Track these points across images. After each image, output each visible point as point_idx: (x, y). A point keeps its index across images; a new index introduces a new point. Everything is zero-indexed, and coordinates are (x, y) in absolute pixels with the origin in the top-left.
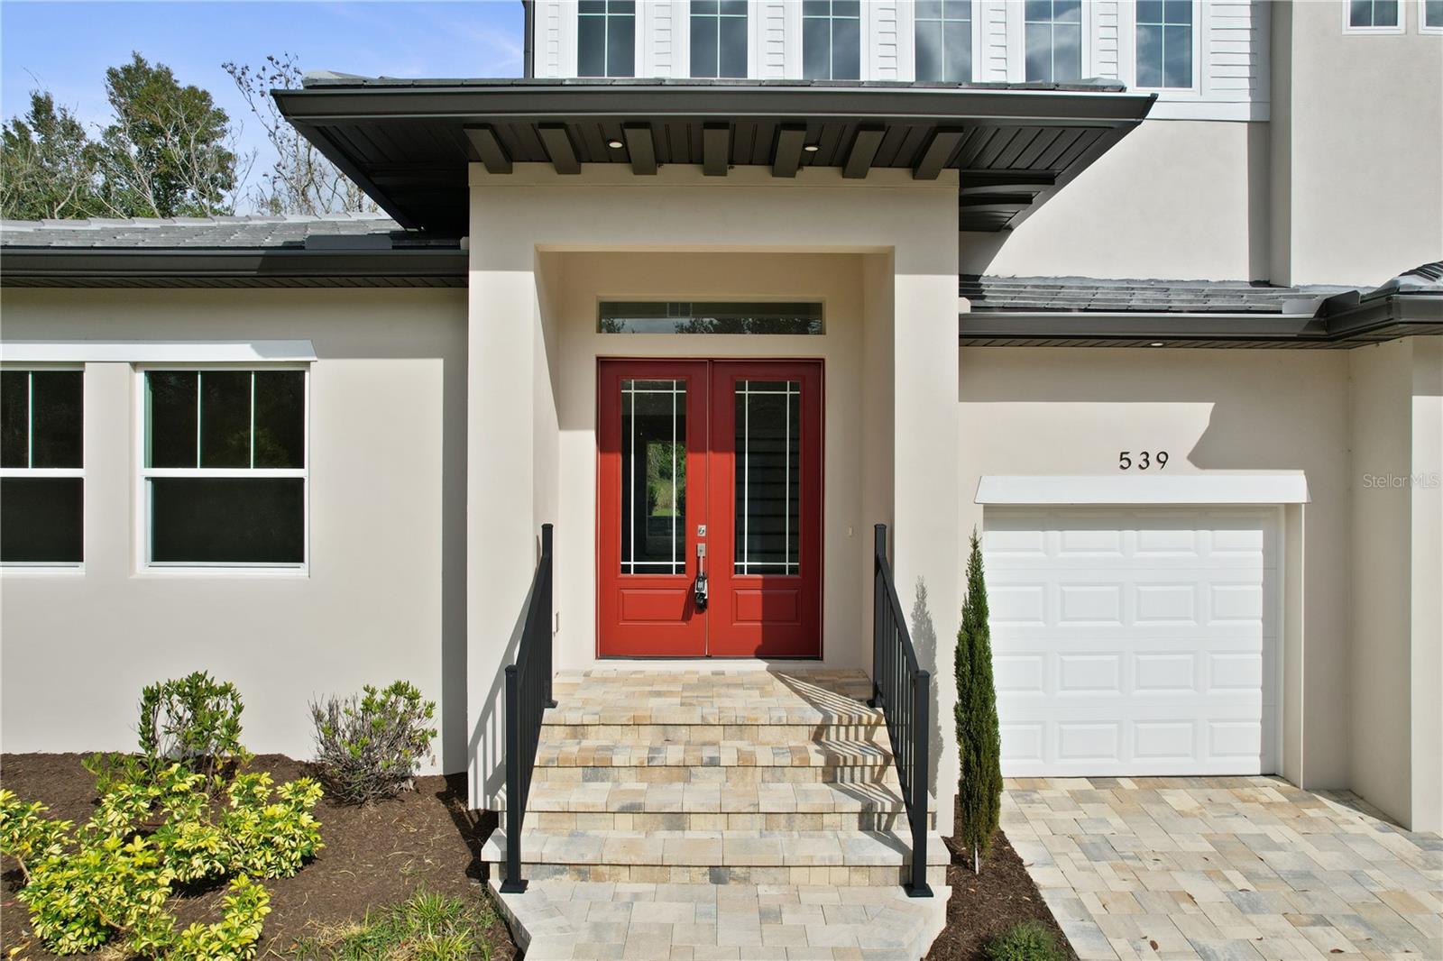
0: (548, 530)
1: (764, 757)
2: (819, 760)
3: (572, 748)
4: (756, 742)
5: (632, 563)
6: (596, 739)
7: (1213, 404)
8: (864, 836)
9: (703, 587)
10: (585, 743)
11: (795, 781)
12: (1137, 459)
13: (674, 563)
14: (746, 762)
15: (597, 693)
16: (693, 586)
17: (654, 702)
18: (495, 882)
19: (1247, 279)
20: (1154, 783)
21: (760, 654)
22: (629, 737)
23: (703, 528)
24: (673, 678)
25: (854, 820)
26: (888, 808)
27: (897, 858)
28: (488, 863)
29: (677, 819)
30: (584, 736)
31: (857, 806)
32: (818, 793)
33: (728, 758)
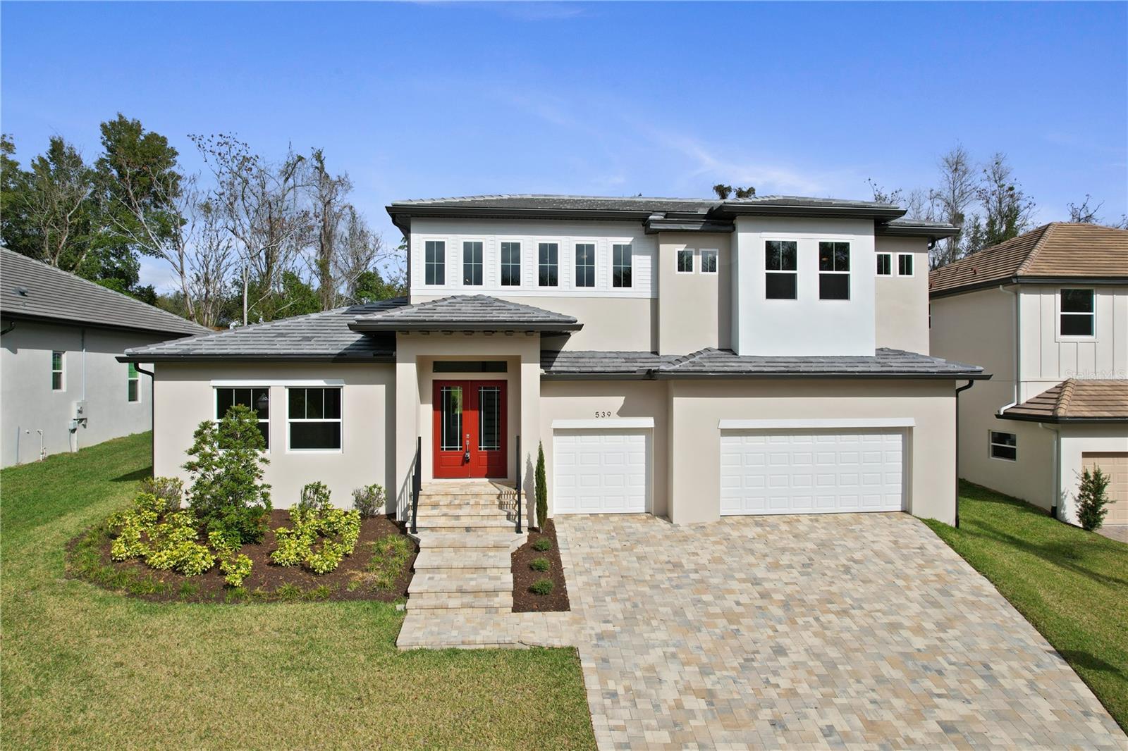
0: (420, 438)
1: (482, 502)
2: (497, 503)
3: (428, 501)
4: (481, 499)
5: (445, 447)
6: (435, 499)
7: (624, 397)
8: (508, 521)
9: (468, 455)
10: (432, 500)
11: (491, 508)
12: (601, 414)
13: (459, 447)
14: (477, 504)
15: (434, 487)
16: (465, 454)
17: (451, 489)
18: (409, 532)
19: (650, 351)
20: (607, 515)
21: (486, 477)
22: (445, 498)
23: (468, 435)
24: (458, 484)
25: (505, 517)
26: (514, 514)
27: (514, 525)
28: (407, 528)
29: (457, 517)
30: (431, 498)
31: (506, 513)
32: (496, 510)
33: (472, 502)
